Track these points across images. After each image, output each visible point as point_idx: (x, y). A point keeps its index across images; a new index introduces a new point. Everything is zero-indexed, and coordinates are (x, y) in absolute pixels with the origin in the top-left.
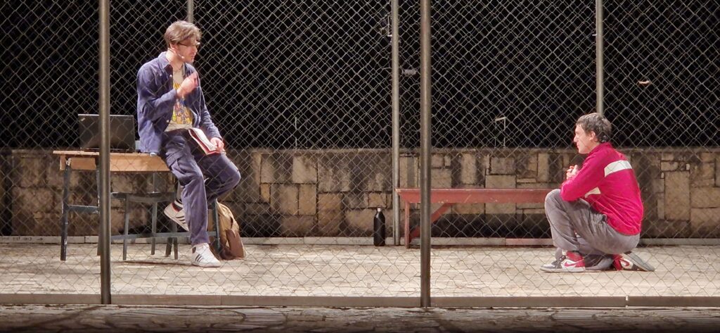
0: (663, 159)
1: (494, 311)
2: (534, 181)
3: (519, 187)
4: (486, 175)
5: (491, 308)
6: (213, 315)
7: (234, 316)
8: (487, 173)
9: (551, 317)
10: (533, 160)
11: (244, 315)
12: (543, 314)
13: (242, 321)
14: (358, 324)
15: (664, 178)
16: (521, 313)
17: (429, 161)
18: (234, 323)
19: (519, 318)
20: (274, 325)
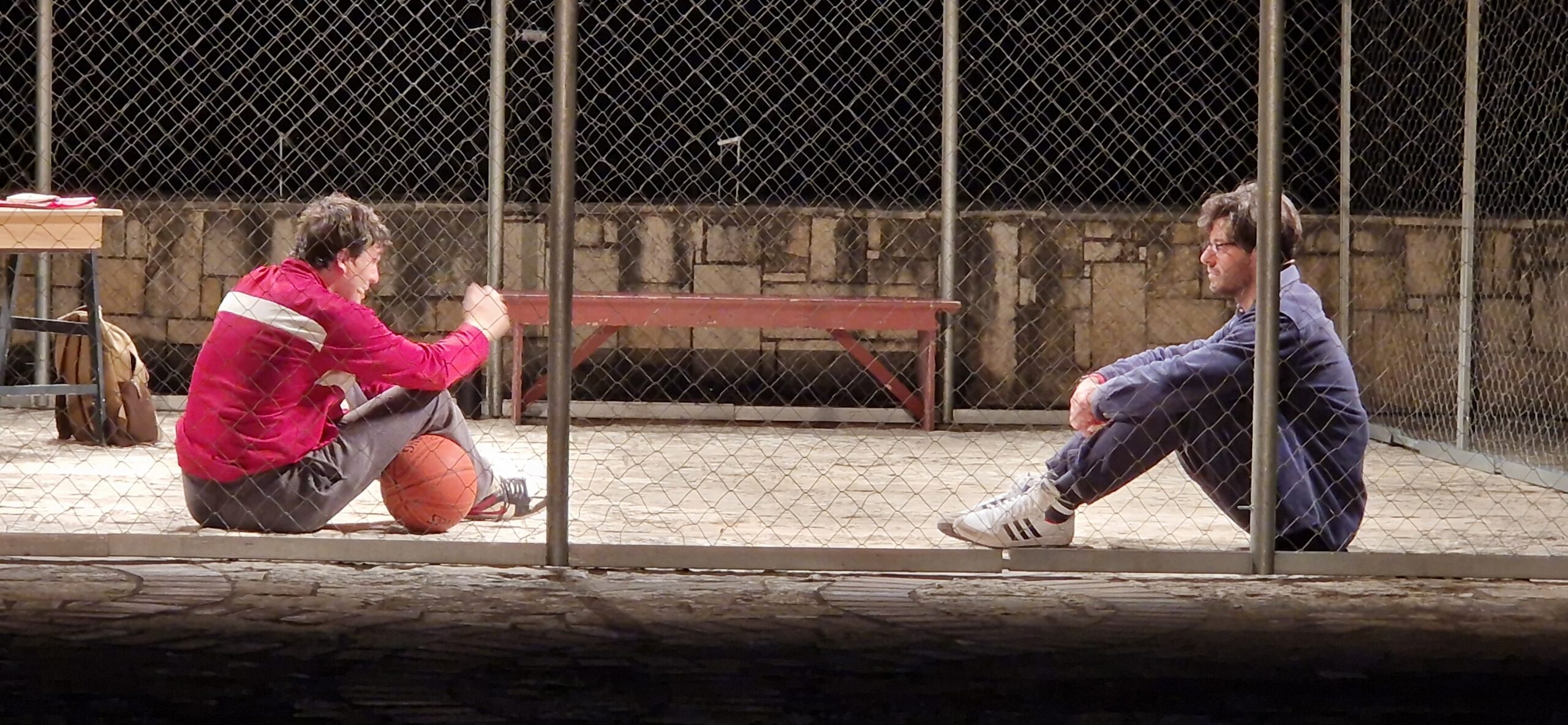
0: (1088, 234)
1: (692, 576)
2: (801, 277)
3: (768, 291)
4: (694, 263)
5: (686, 571)
6: (71, 581)
7: (116, 581)
8: (698, 260)
9: (817, 595)
10: (800, 232)
11: (140, 579)
12: (800, 586)
13: (135, 593)
14: (389, 603)
15: (1091, 277)
16: (752, 583)
17: (570, 232)
18: (114, 600)
19: (747, 597)
20: (204, 605)
